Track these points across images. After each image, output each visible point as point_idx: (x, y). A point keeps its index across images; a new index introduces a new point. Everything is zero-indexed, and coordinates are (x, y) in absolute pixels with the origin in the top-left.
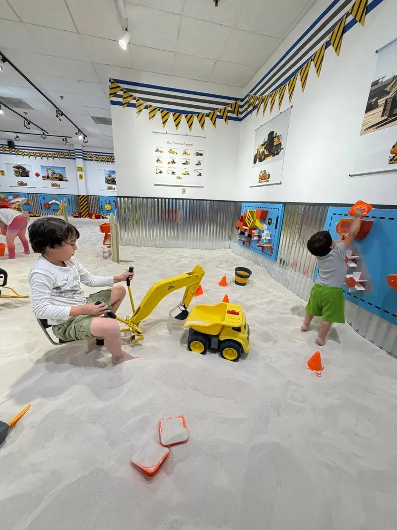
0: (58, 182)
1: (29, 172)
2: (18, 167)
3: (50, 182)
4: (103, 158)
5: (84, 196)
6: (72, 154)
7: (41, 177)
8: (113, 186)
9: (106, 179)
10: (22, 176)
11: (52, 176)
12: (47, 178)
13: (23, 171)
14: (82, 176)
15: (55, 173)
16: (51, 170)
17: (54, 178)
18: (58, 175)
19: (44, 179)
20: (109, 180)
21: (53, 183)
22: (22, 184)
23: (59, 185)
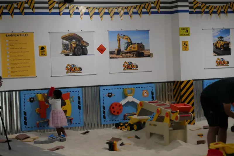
0: (135, 61)
1: (88, 44)
2: (70, 38)
3: (121, 61)
4: (215, 8)
5: (188, 81)
6: (162, 5)
7: (107, 53)
8: (226, 58)
9: (215, 45)
10: (75, 54)
11: (126, 49)
12: (117, 54)
13: (77, 45)
14: (187, 45)
15: (132, 44)
16: (125, 37)
17: (129, 53)
18: (136, 45)
19: (113, 56)
20: (220, 47)
21: (126, 62)
22: (72, 69)
23: (137, 66)
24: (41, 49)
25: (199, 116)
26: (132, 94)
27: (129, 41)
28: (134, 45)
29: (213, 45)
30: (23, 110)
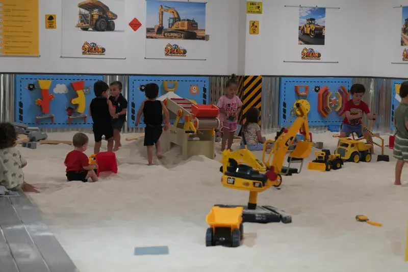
0: (183, 43)
1: (116, 16)
2: (91, 6)
3: (162, 43)
5: (255, 77)
7: (142, 30)
8: (317, 48)
9: (302, 29)
10: (96, 29)
11: (170, 26)
12: (157, 33)
13: (100, 16)
14: (256, 27)
15: (180, 20)
16: (170, 10)
17: (175, 32)
18: (186, 22)
19: (150, 35)
20: (308, 33)
21: (169, 45)
22: (91, 49)
23: (185, 52)
24: (49, 19)
25: (271, 125)
26: (174, 89)
27: (176, 16)
28: (183, 22)
29: (299, 29)
30: (18, 100)
